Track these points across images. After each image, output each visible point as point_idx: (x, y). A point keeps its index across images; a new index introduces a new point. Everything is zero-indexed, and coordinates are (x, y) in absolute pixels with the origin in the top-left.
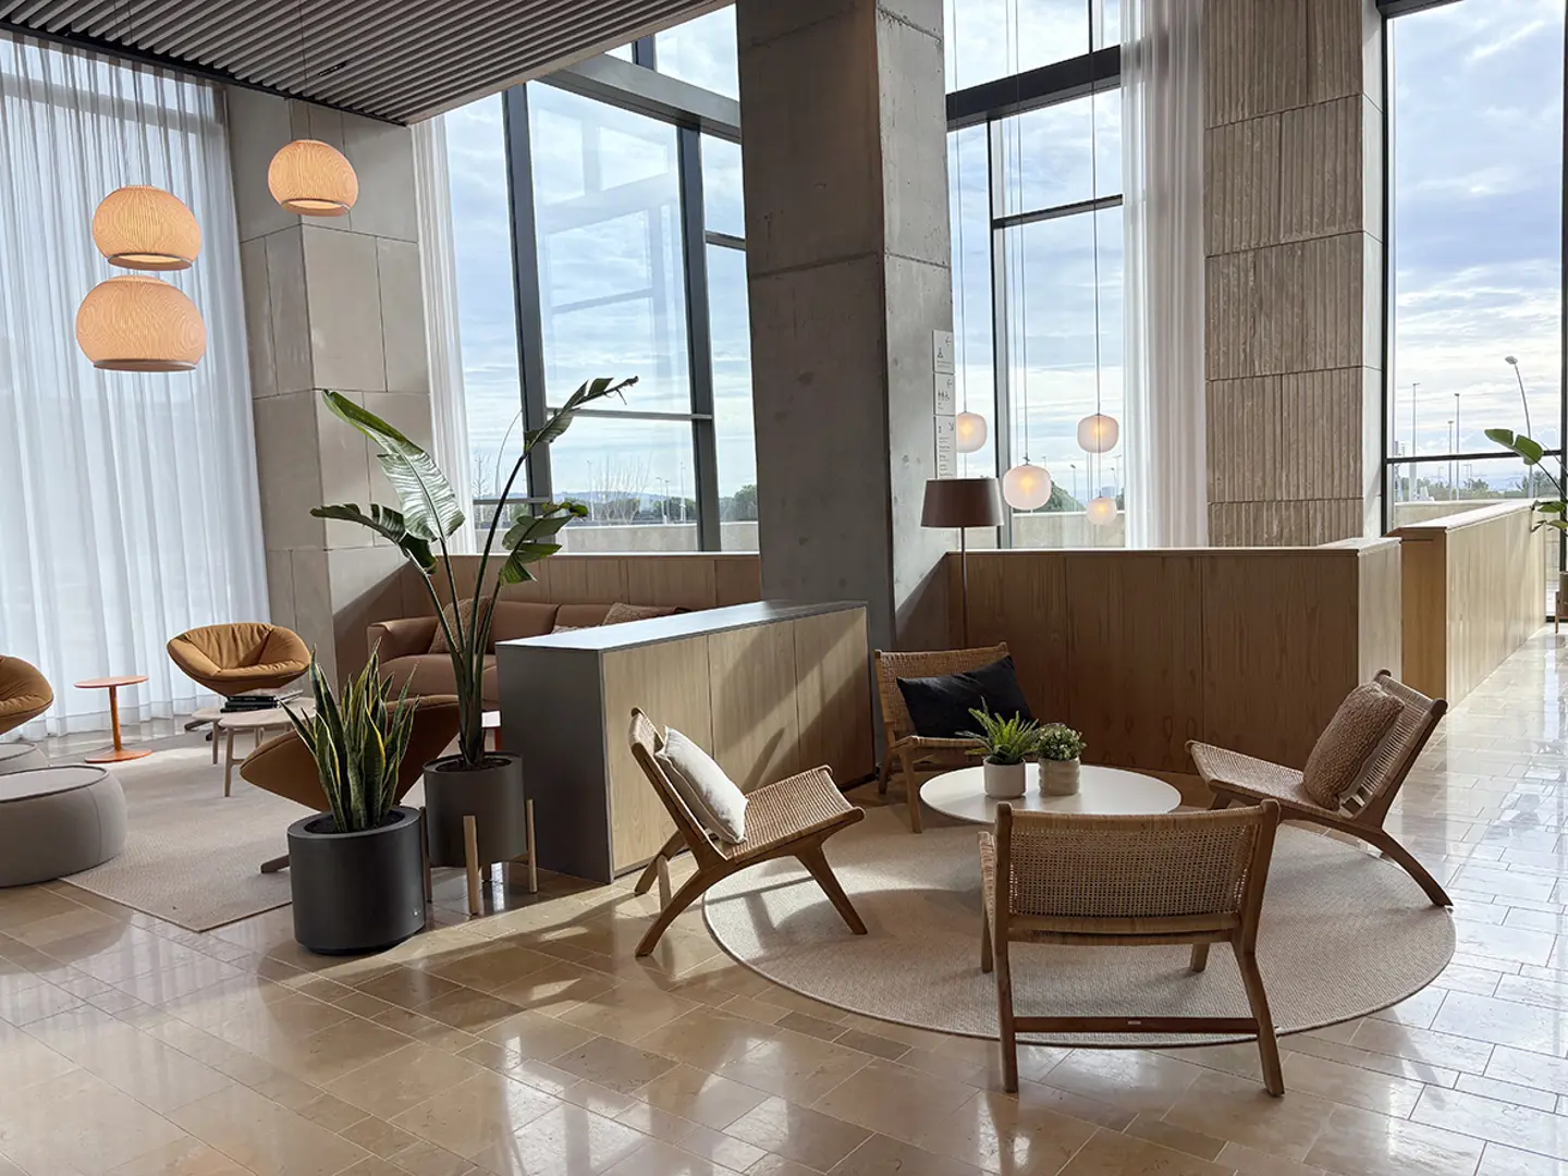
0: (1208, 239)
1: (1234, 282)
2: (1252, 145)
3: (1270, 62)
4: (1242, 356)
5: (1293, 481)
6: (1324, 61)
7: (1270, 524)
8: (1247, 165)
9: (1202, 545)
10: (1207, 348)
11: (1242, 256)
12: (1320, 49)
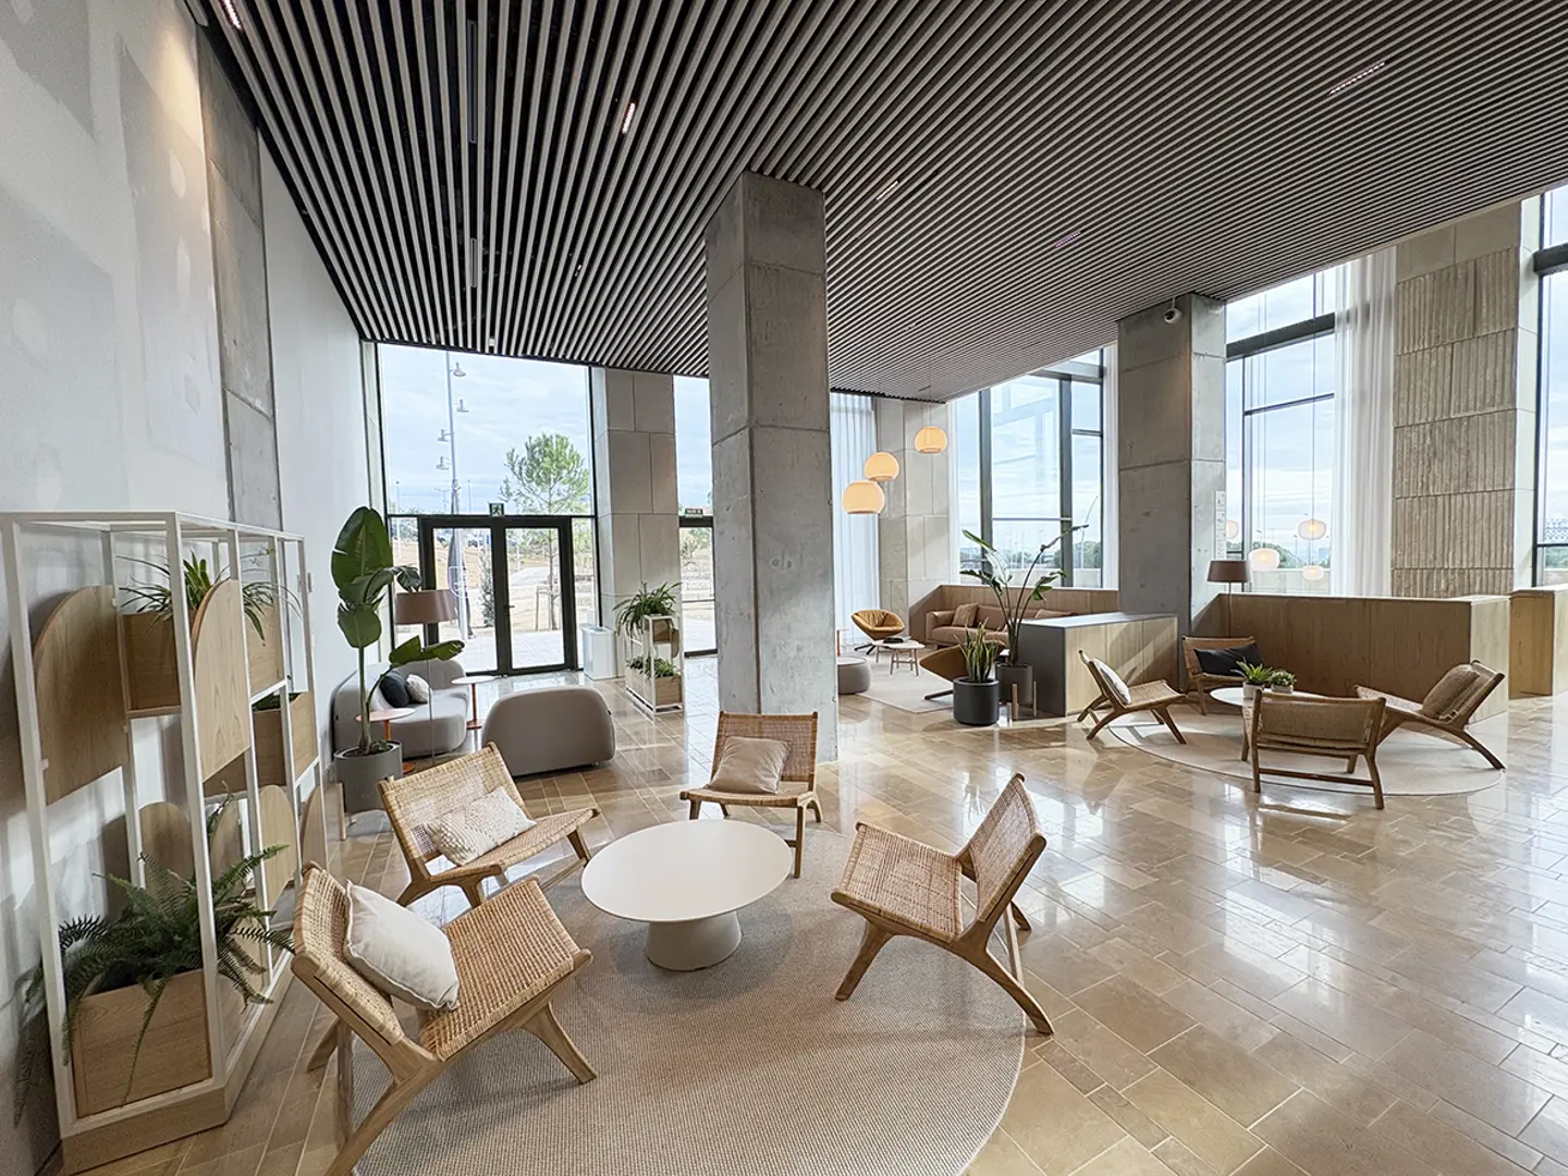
0: (1396, 419)
1: (1414, 441)
2: (1430, 362)
3: (1445, 315)
4: (1420, 484)
5: (1458, 556)
6: (1488, 310)
7: (1439, 583)
8: (1425, 376)
9: (1387, 595)
10: (1394, 480)
11: (1422, 427)
12: (1484, 304)
